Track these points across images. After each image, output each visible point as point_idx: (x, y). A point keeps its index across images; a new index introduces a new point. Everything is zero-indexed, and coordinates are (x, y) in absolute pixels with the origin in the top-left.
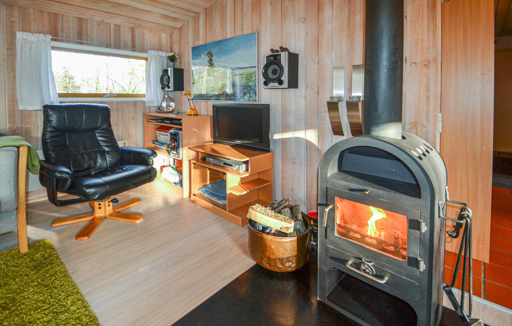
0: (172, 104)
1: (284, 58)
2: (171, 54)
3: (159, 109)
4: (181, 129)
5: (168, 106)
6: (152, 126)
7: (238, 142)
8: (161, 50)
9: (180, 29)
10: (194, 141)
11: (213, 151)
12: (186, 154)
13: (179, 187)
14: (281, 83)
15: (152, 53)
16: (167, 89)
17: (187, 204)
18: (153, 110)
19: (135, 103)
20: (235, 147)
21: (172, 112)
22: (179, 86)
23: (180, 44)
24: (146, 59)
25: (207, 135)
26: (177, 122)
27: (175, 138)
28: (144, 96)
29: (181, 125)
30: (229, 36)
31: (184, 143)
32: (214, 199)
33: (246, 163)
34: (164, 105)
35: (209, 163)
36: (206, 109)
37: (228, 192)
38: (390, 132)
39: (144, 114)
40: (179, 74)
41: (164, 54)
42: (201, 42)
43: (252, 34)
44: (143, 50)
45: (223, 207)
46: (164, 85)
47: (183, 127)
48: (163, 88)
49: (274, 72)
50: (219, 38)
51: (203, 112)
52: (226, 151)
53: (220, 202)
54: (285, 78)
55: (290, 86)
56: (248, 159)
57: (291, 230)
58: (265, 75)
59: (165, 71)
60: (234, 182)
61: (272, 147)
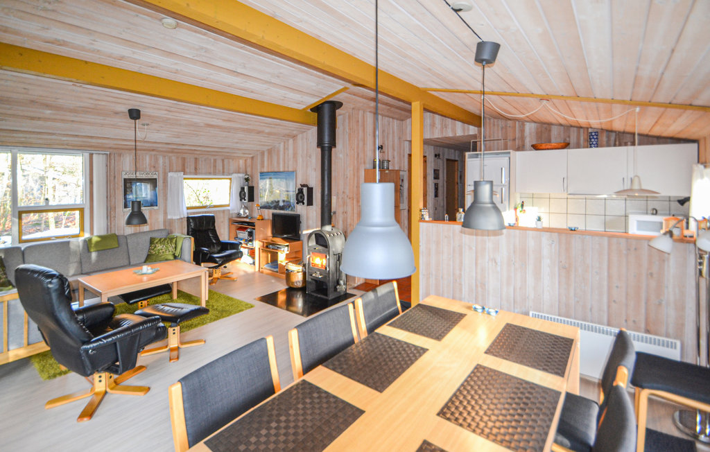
0: (247, 211)
1: (305, 190)
2: (246, 177)
3: (239, 215)
4: (254, 229)
5: (244, 212)
6: (234, 227)
7: (285, 236)
8: (239, 173)
9: (252, 158)
10: (261, 236)
11: (272, 241)
12: (257, 245)
13: (252, 265)
14: (303, 204)
15: (234, 176)
16: (243, 200)
17: (257, 275)
18: (234, 216)
19: (224, 211)
20: (284, 239)
21: (247, 217)
22: (251, 199)
23: (252, 168)
24: (230, 179)
25: (269, 233)
26: (252, 224)
27: (251, 234)
28: (228, 205)
29: (254, 226)
30: (281, 170)
31: (257, 237)
32: (272, 269)
33: (288, 246)
34: (242, 212)
35: (270, 248)
36: (268, 214)
37: (279, 262)
38: (328, 228)
39: (230, 219)
40: (251, 189)
41: (241, 175)
42: (265, 170)
43: (293, 172)
44: (230, 174)
45: (277, 272)
46: (242, 198)
47: (256, 227)
48: (241, 200)
49: (301, 197)
50: (276, 170)
51: (266, 217)
52: (278, 240)
53: (275, 270)
54: (305, 201)
55: (308, 205)
56: (288, 244)
57: (301, 270)
58: (297, 199)
59: (243, 189)
60: (282, 257)
61: (302, 238)
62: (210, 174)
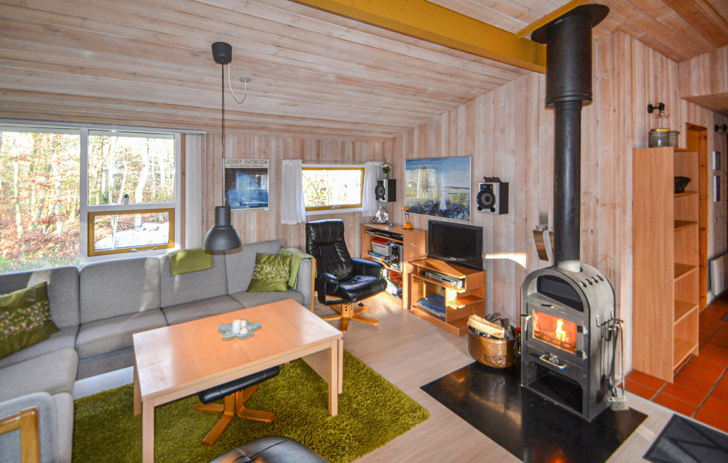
0: (386, 214)
1: (496, 188)
2: (386, 166)
3: (374, 219)
4: (402, 244)
5: (382, 216)
6: (367, 237)
7: (453, 259)
8: (374, 160)
9: (394, 139)
10: (412, 255)
11: (428, 265)
12: (406, 268)
13: (397, 298)
14: (493, 210)
15: (369, 164)
16: (381, 200)
17: (406, 313)
18: (367, 220)
19: (354, 213)
20: (450, 263)
21: (386, 223)
22: (392, 198)
23: (393, 154)
24: (363, 170)
25: (423, 250)
26: (398, 237)
27: (395, 251)
28: (360, 206)
29: (402, 239)
30: (443, 155)
31: (405, 257)
32: (433, 311)
33: (463, 280)
34: (378, 214)
35: (428, 278)
36: (421, 222)
37: (447, 305)
38: (571, 267)
39: (362, 225)
40: (392, 184)
41: (377, 164)
42: (415, 156)
43: (467, 157)
44: (360, 162)
45: (443, 319)
46: (378, 194)
47: (405, 242)
48: (377, 199)
49: (487, 199)
50: (434, 155)
51: (416, 225)
52: (439, 264)
53: (439, 314)
54: (496, 206)
55: (501, 212)
56: (464, 277)
57: (502, 336)
58: (480, 202)
59: (380, 183)
60: (452, 296)
61: (484, 266)
62: (336, 162)
